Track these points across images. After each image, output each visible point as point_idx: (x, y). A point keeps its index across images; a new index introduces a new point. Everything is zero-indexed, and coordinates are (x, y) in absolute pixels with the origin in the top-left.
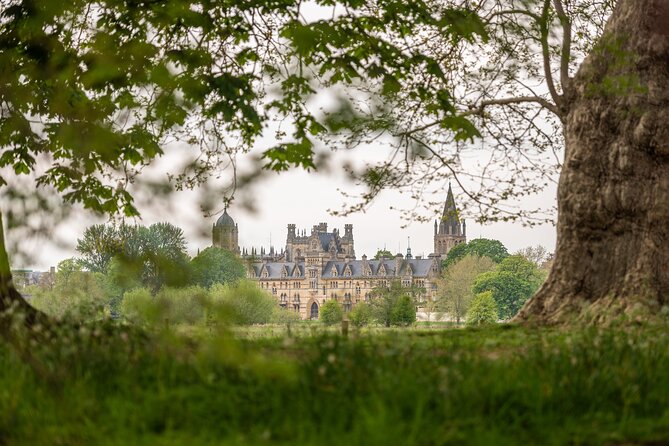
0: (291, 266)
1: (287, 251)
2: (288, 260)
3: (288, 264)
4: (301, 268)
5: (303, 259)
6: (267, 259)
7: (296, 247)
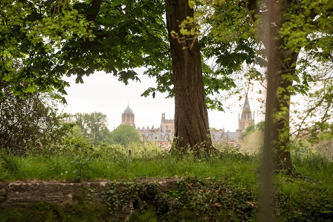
0: (163, 134)
1: (161, 127)
2: (161, 131)
3: (161, 133)
4: (169, 135)
5: (170, 131)
6: (151, 131)
7: (166, 124)
